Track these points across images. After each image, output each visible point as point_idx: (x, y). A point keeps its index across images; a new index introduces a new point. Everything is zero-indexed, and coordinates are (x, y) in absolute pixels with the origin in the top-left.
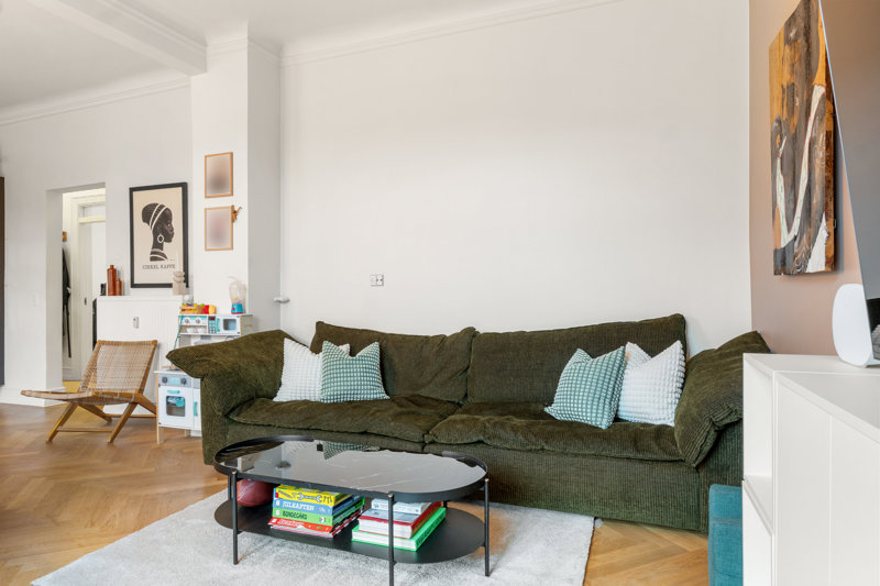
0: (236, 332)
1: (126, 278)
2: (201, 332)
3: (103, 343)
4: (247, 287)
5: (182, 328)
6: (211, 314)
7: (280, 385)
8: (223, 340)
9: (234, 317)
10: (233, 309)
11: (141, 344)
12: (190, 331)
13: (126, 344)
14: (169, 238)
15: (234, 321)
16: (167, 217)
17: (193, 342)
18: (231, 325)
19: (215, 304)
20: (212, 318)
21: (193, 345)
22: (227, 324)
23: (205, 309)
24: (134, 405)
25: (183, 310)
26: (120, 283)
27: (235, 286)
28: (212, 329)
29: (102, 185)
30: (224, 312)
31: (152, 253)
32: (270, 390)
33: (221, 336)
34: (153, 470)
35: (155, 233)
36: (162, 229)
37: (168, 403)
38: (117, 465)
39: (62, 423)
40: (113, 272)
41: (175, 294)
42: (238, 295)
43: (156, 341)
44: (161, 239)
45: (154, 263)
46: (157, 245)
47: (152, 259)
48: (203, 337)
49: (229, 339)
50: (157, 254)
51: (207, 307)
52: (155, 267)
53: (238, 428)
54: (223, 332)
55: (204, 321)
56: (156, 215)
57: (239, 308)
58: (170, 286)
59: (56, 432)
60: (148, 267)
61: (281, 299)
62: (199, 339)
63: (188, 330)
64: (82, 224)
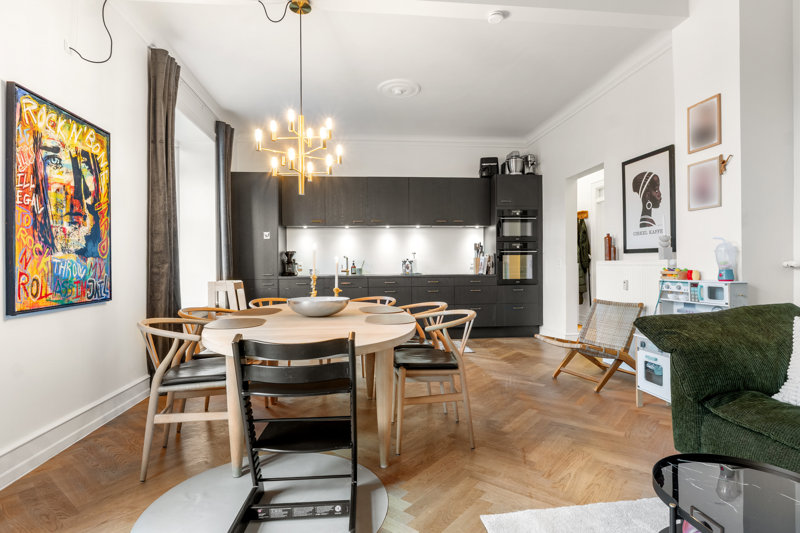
0: (724, 302)
1: (619, 245)
2: (682, 299)
3: (598, 301)
4: (740, 249)
5: (663, 294)
6: (694, 281)
7: (786, 379)
8: (709, 310)
9: (721, 284)
10: (720, 275)
11: (628, 305)
12: (671, 297)
13: (617, 304)
14: (656, 204)
15: (721, 289)
16: (655, 183)
17: (676, 310)
18: (718, 293)
19: (700, 270)
20: (695, 285)
21: (675, 312)
22: (713, 293)
23: (688, 275)
24: (619, 361)
25: (664, 275)
26: (615, 249)
27: (723, 249)
28: (694, 297)
29: (600, 167)
30: (710, 278)
31: (642, 220)
32: (767, 383)
33: (705, 306)
34: (622, 434)
35: (644, 201)
36: (651, 197)
37: (646, 368)
38: (593, 417)
39: (564, 365)
40: (609, 239)
41: (660, 259)
42: (727, 259)
43: (642, 304)
44: (649, 205)
45: (644, 229)
46: (646, 212)
47: (642, 225)
48: (686, 304)
49: (717, 310)
50: (646, 221)
51: (691, 272)
52: (645, 233)
53: (716, 422)
54: (707, 300)
55: (686, 288)
56: (644, 183)
57: (729, 275)
58: (655, 250)
59: (559, 371)
60: (638, 233)
61: (793, 264)
62: (682, 307)
63: (669, 295)
64: (598, 203)
